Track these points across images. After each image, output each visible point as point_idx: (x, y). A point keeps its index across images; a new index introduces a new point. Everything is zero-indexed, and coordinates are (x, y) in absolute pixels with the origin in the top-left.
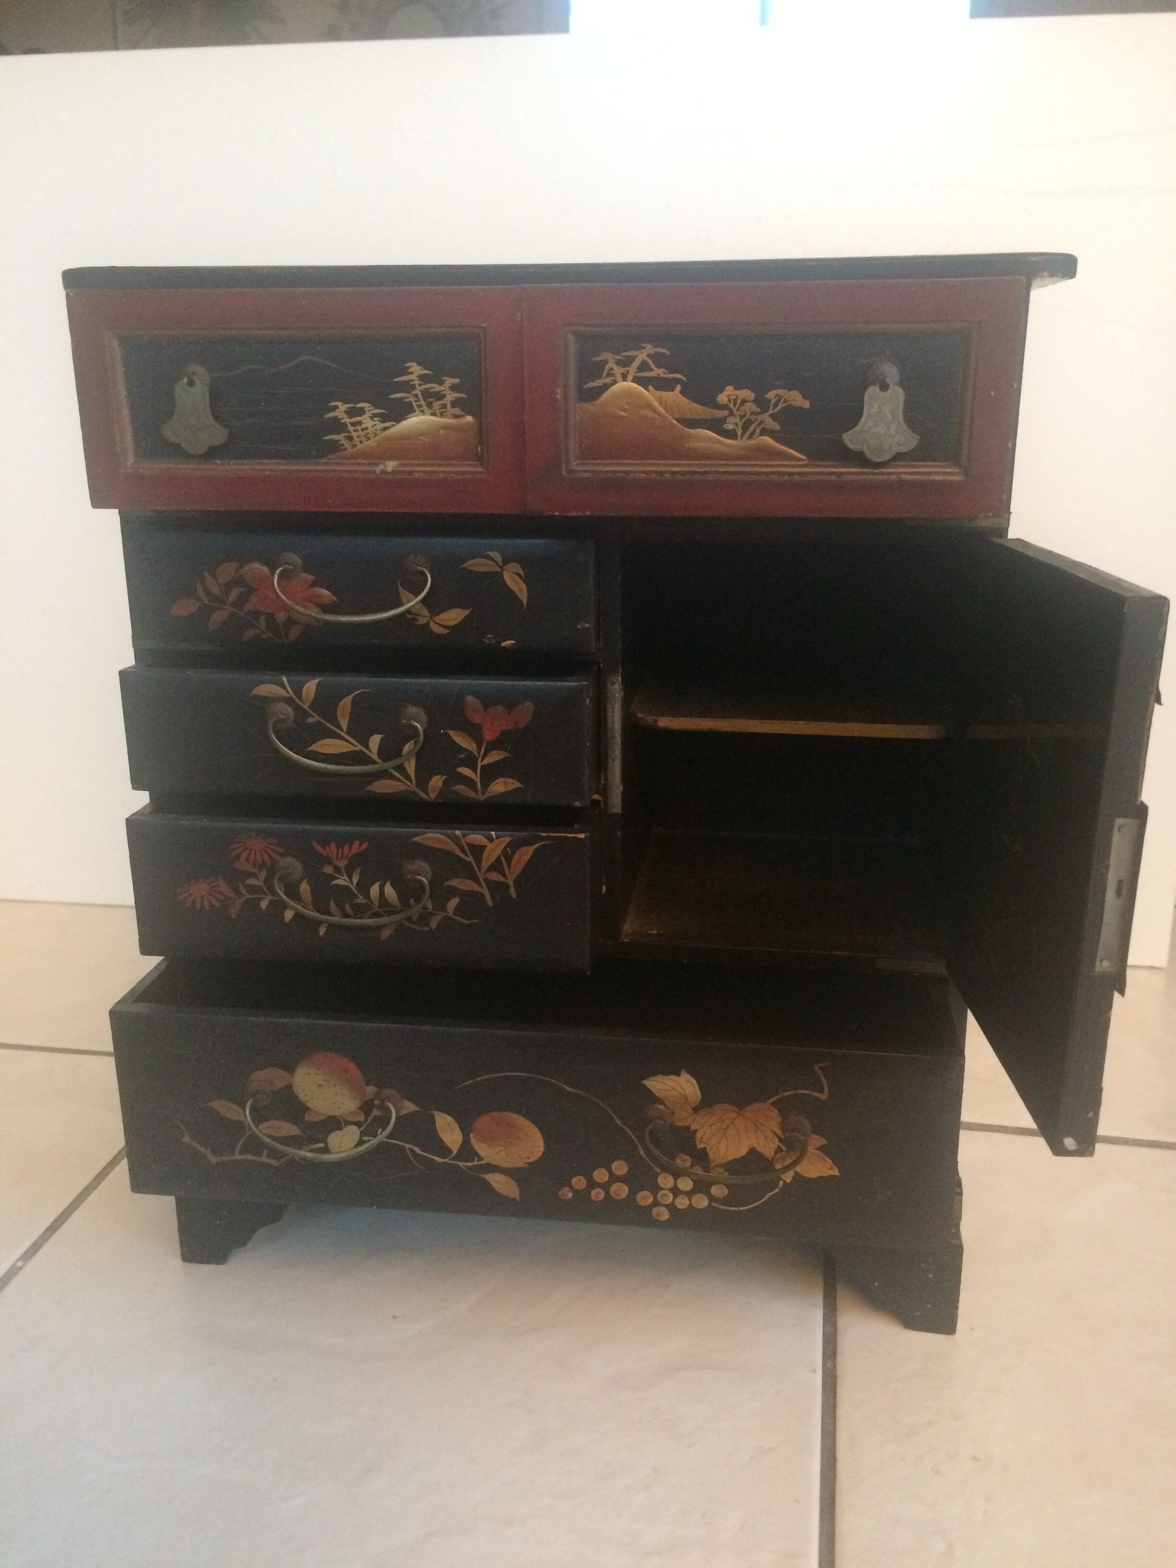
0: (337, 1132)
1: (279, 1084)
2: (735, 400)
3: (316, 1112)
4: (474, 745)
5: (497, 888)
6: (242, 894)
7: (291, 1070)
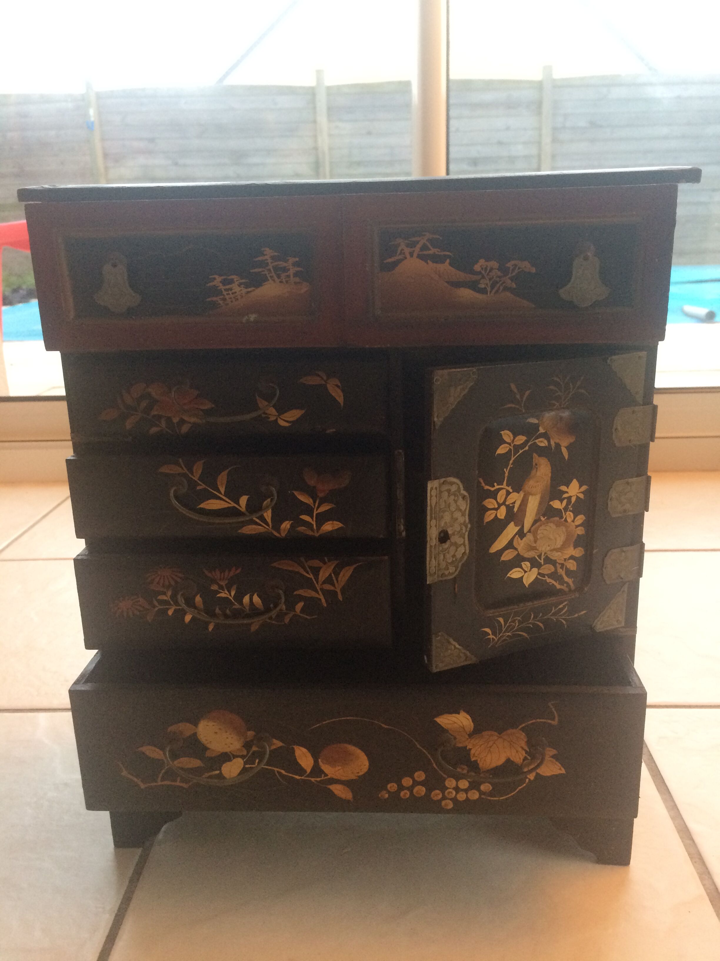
0: (228, 763)
1: (188, 733)
2: (486, 269)
3: (213, 750)
4: (311, 501)
5: (330, 595)
7: (196, 725)
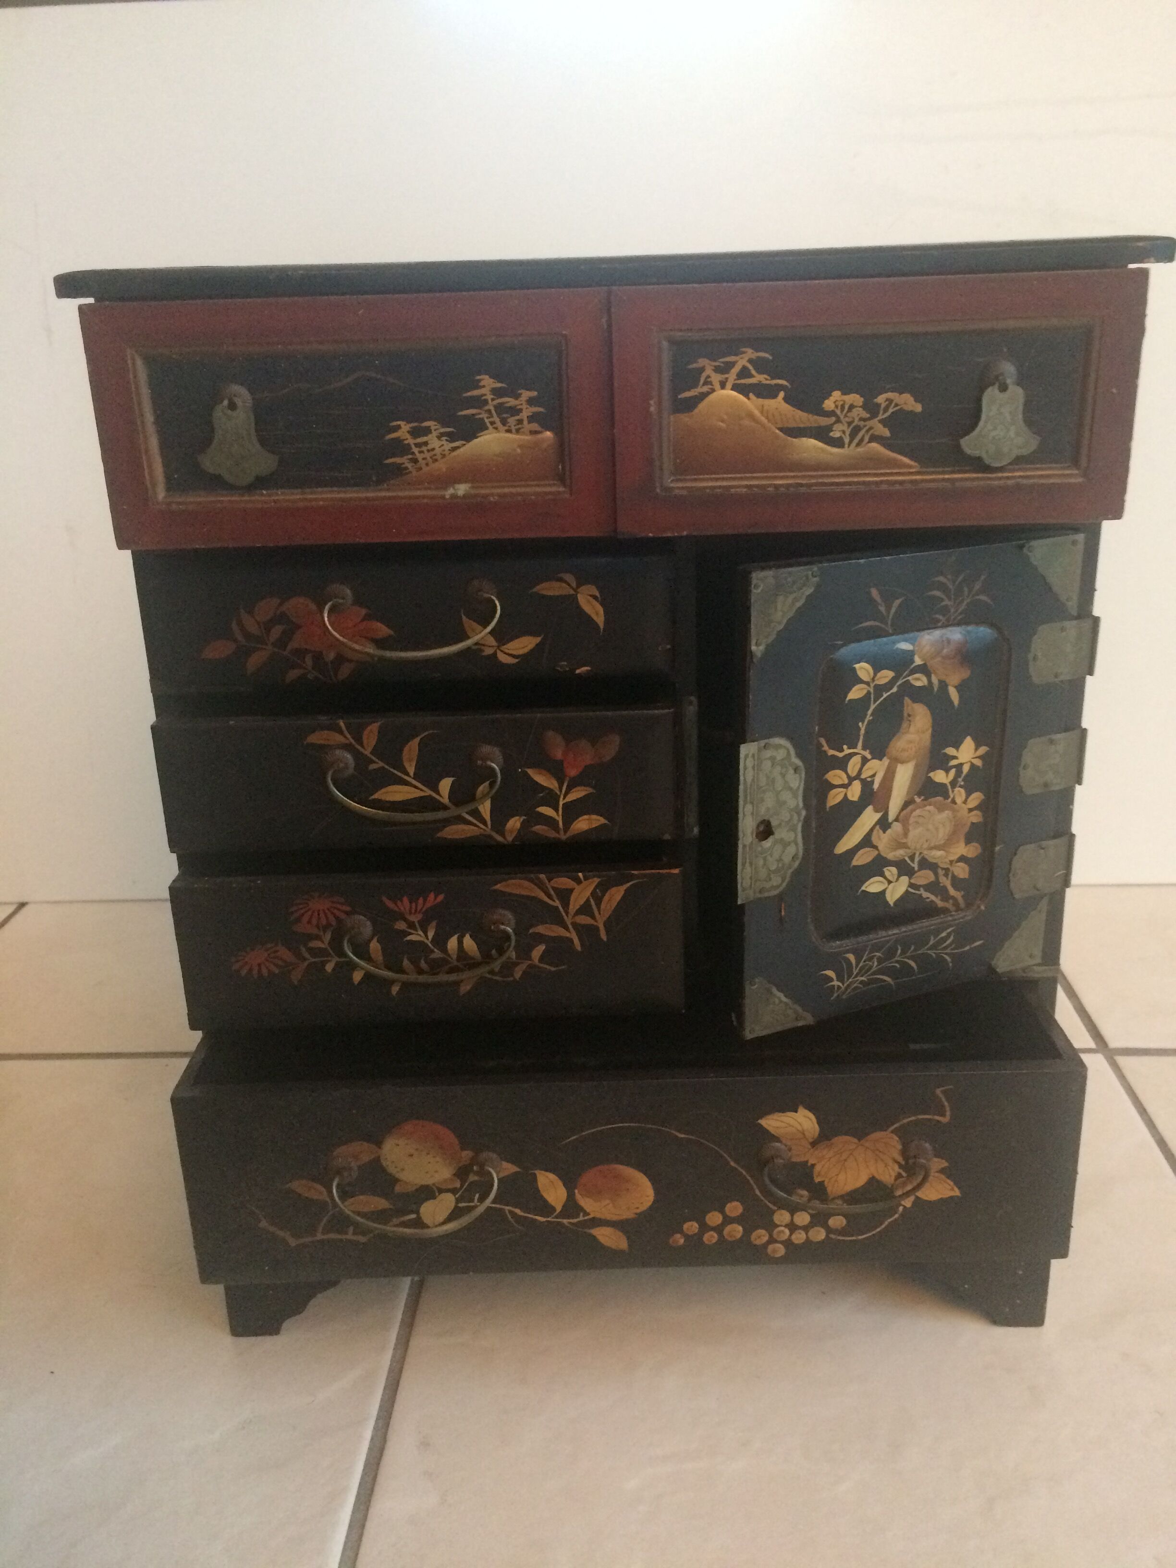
0: (431, 1201)
1: (366, 1158)
2: (843, 407)
3: (406, 1183)
4: (556, 785)
5: (587, 932)
6: (305, 959)
7: (379, 1144)
